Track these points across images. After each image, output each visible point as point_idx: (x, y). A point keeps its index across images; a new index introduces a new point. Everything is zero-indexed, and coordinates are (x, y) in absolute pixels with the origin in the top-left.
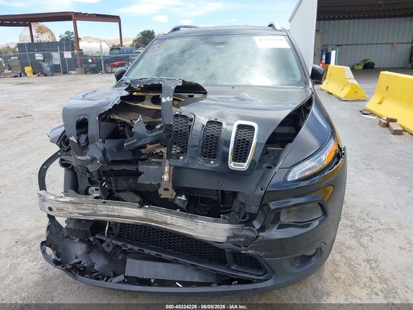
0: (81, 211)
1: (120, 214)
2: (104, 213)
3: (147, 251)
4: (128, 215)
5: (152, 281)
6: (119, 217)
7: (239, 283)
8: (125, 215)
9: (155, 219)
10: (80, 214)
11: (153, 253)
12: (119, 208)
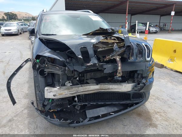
0: (71, 93)
1: (89, 90)
2: (81, 91)
3: (99, 103)
4: (92, 89)
5: (101, 116)
6: (88, 91)
7: (136, 105)
8: (91, 89)
9: (104, 88)
10: (70, 94)
11: (102, 103)
12: (89, 87)
